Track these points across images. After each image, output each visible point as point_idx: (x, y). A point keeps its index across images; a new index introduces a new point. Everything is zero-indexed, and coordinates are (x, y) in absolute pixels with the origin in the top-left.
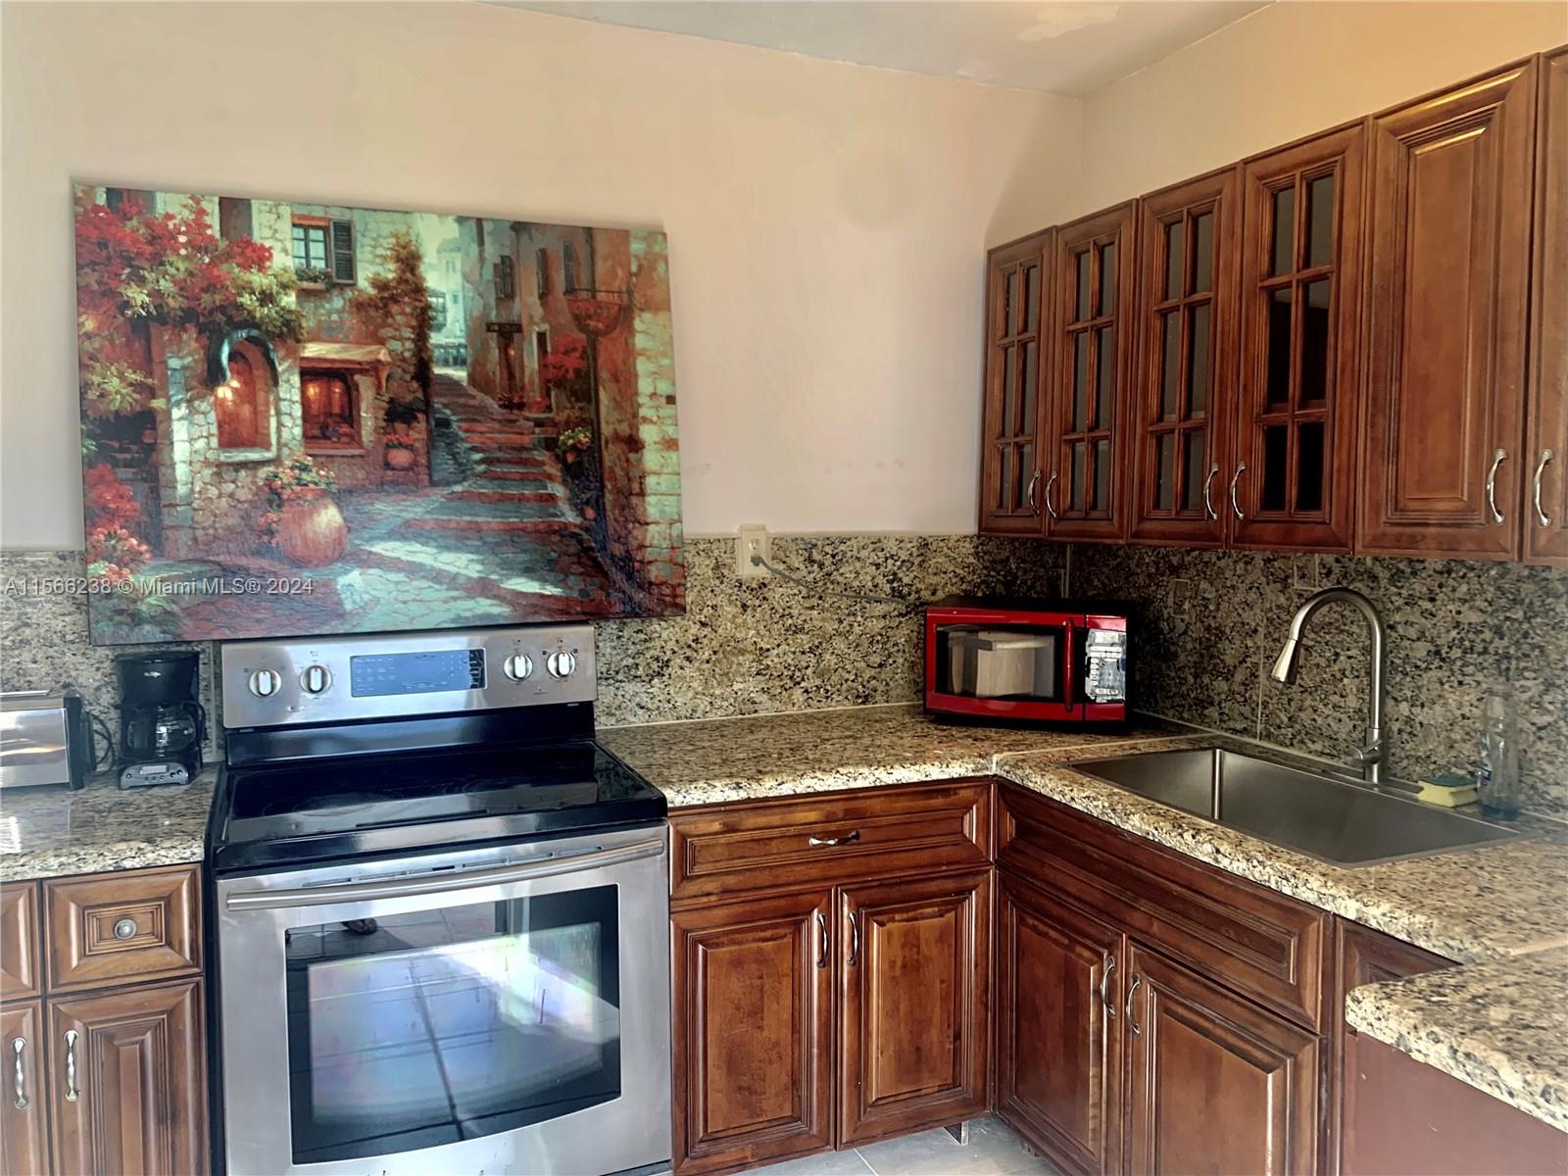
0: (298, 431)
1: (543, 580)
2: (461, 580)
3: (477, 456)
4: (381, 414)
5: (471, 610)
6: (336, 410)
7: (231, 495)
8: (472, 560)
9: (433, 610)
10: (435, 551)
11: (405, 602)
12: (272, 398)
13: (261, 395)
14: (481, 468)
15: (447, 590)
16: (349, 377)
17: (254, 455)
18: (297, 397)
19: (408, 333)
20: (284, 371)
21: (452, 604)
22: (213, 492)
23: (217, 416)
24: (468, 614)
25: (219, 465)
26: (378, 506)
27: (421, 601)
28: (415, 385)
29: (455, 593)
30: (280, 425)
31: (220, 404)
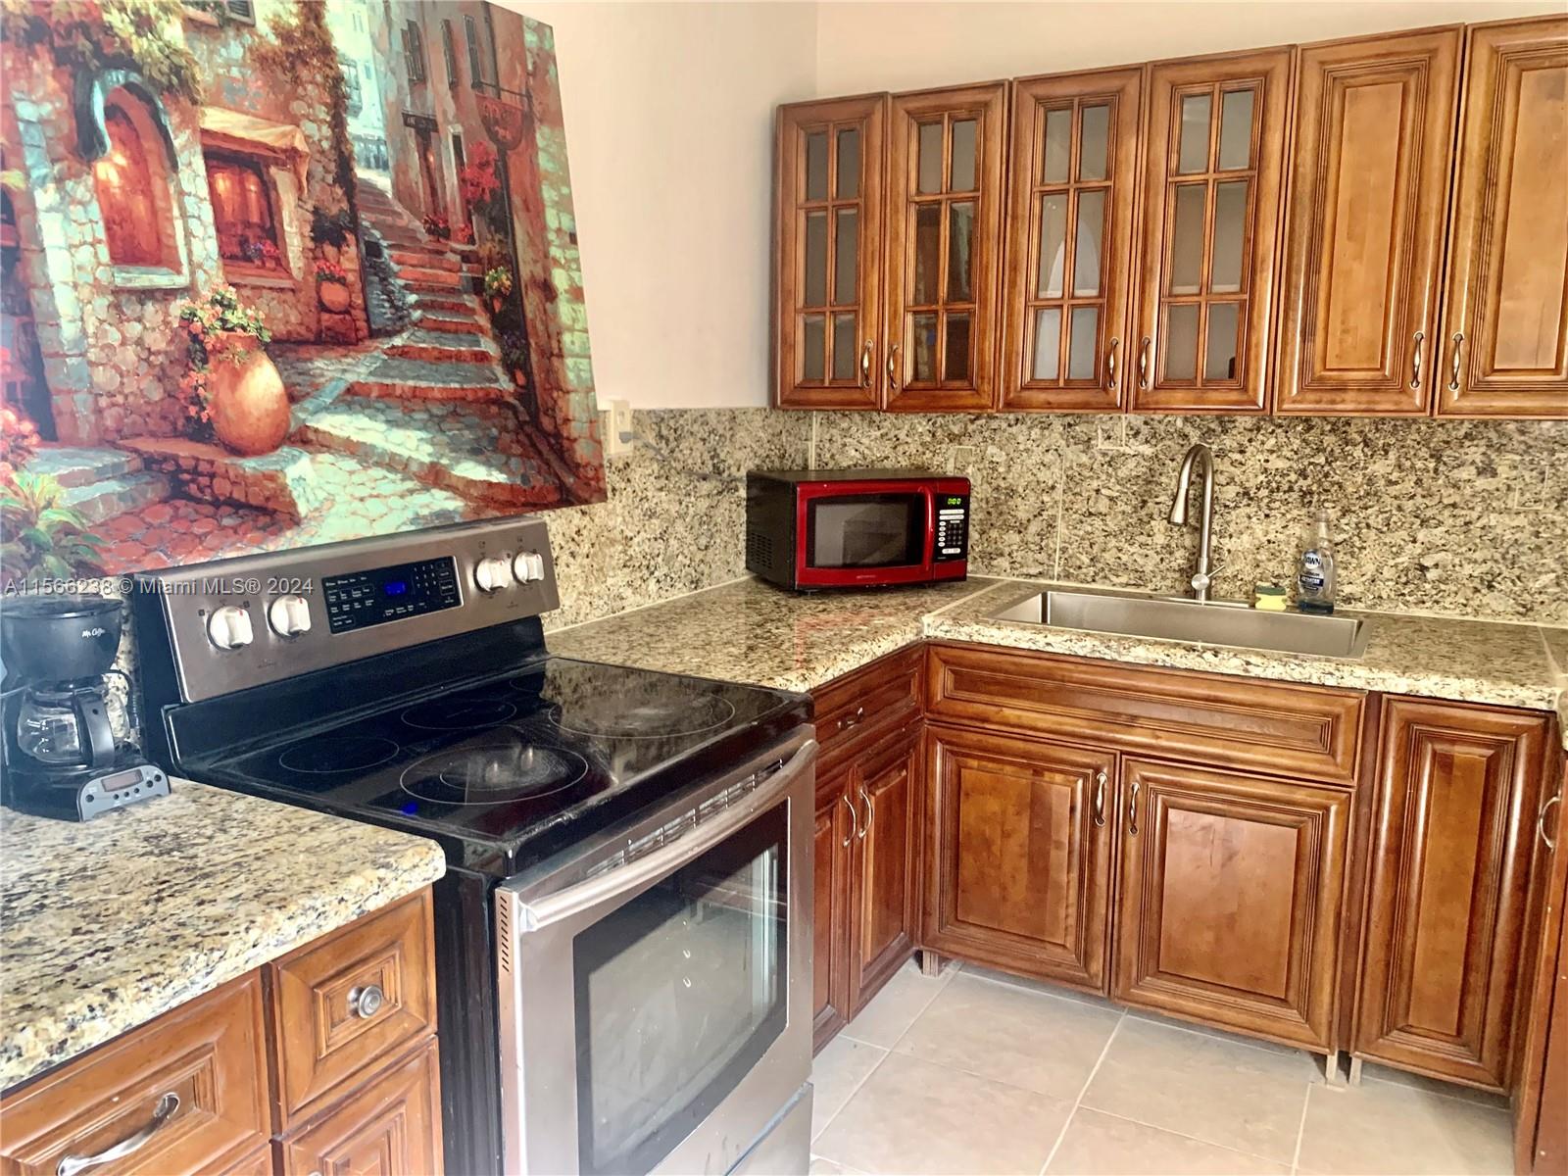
0: (212, 246)
1: (488, 464)
2: (414, 467)
3: (412, 298)
4: (307, 229)
5: (427, 506)
6: (255, 219)
7: (139, 342)
8: (422, 439)
9: (391, 509)
10: (383, 427)
11: (362, 500)
12: (172, 190)
13: (157, 185)
14: (417, 314)
15: (403, 480)
16: (264, 170)
17: (161, 279)
18: (204, 192)
19: (322, 113)
20: (184, 147)
21: (409, 499)
22: (114, 336)
23: (102, 211)
24: (425, 512)
25: (117, 292)
26: (319, 363)
27: (377, 496)
28: (339, 191)
29: (409, 485)
30: (188, 234)
31: (102, 189)
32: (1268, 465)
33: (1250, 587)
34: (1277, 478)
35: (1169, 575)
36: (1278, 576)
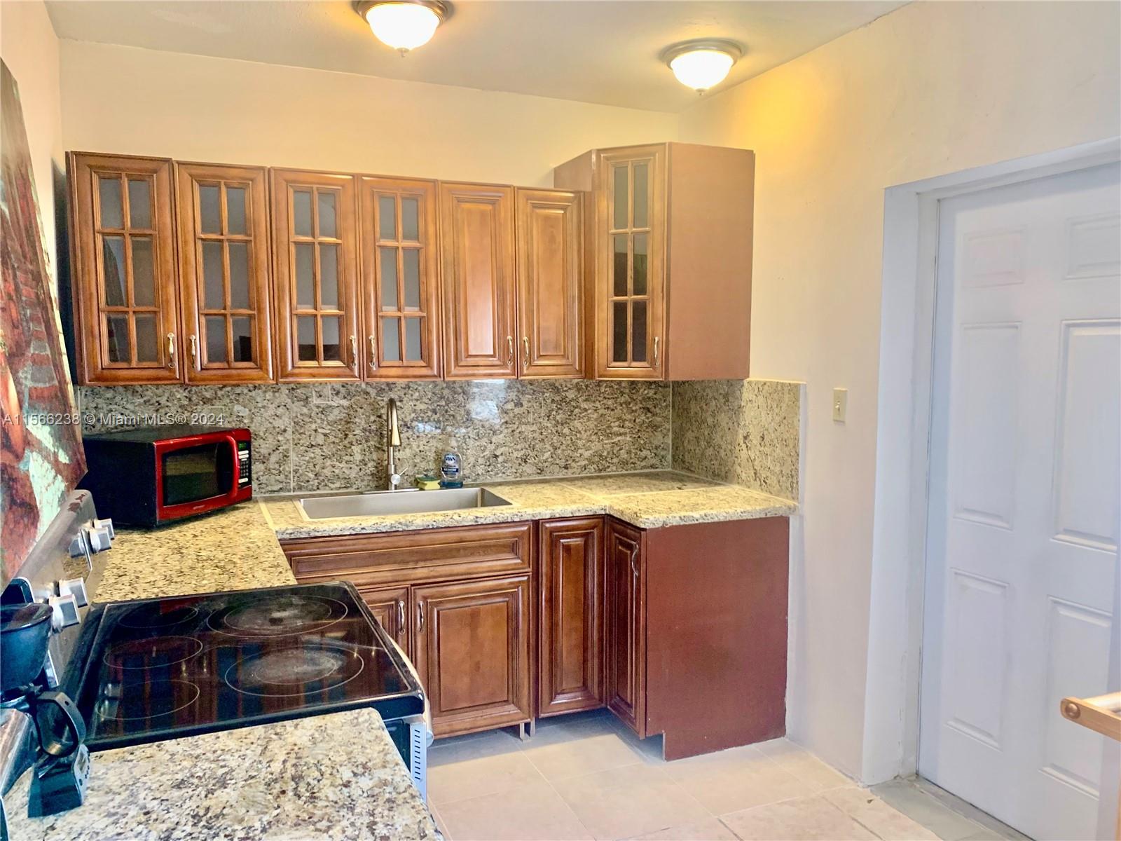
32: (416, 408)
33: (413, 479)
34: (422, 415)
35: (366, 478)
36: (427, 470)
